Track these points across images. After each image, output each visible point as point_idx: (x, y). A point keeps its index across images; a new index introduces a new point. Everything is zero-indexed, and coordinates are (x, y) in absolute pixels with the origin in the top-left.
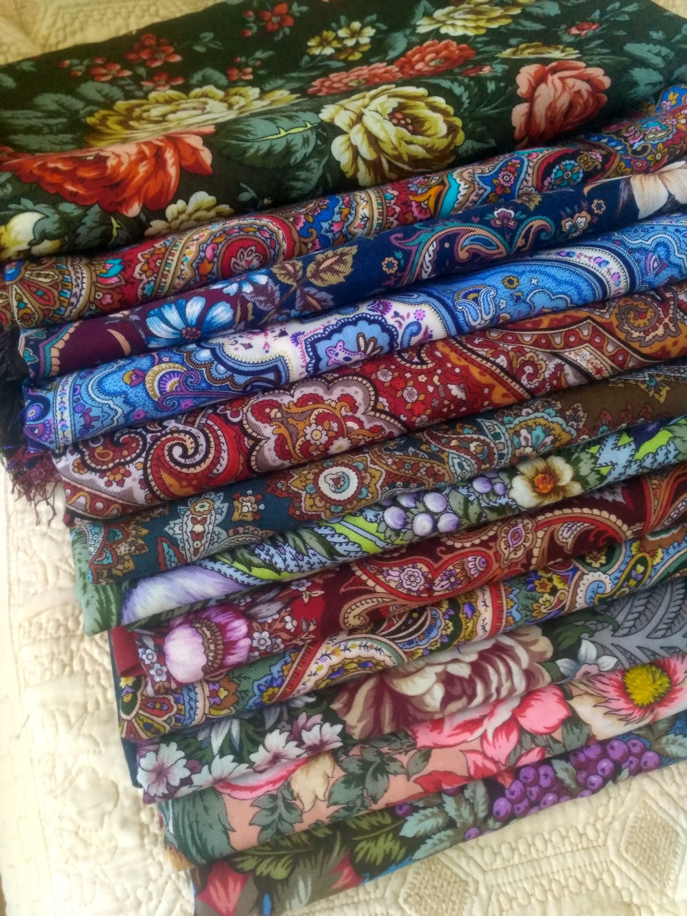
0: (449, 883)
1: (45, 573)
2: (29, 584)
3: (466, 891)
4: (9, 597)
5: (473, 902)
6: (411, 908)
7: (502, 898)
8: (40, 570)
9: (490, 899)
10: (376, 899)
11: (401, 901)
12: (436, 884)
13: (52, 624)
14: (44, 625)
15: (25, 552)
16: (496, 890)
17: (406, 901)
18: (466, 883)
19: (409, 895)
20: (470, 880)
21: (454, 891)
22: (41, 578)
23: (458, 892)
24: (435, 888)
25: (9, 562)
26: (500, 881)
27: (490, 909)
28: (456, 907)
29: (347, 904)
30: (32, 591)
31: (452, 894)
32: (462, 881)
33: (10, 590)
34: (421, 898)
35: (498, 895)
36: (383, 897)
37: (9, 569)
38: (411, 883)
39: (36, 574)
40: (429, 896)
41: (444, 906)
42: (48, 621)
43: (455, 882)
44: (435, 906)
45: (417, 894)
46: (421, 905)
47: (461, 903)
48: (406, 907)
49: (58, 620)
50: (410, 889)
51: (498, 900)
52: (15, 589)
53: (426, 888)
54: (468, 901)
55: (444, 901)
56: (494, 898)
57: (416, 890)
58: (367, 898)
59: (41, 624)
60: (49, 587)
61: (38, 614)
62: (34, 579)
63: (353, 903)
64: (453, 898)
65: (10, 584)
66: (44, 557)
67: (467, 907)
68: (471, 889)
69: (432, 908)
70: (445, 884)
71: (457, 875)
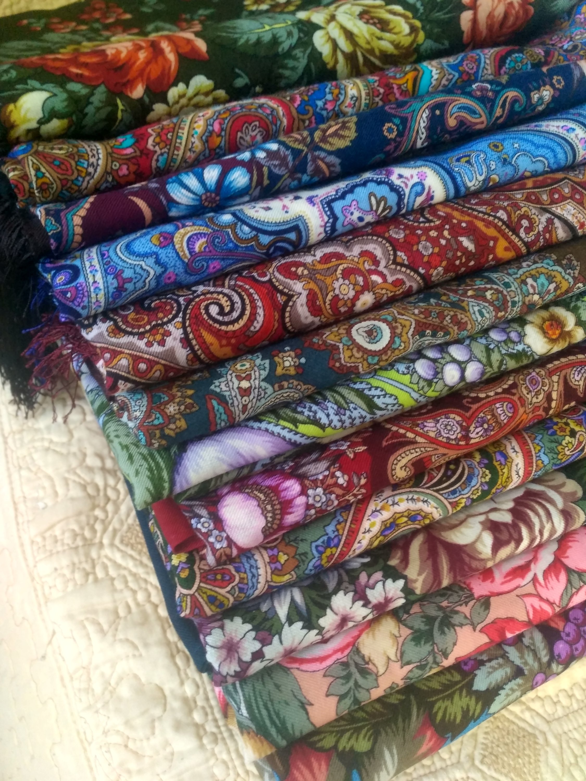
0: (518, 738)
1: (53, 486)
2: (37, 499)
3: (536, 743)
4: (16, 517)
5: (546, 752)
6: (489, 768)
7: (573, 745)
8: (47, 484)
9: (561, 747)
10: (453, 765)
11: (477, 763)
12: (507, 741)
13: (67, 535)
14: (59, 538)
15: (29, 469)
16: (564, 738)
17: (482, 762)
18: (535, 736)
19: (484, 756)
20: (537, 733)
21: (526, 745)
22: (49, 490)
23: (529, 745)
24: (506, 744)
25: (11, 483)
26: (566, 729)
27: (565, 757)
28: (532, 761)
29: (425, 775)
30: (41, 505)
31: (524, 749)
32: (530, 734)
33: (16, 509)
34: (496, 757)
35: (568, 742)
36: (459, 762)
37: (12, 489)
38: (483, 744)
39: (44, 488)
40: (504, 753)
41: (520, 761)
42: (63, 533)
43: (524, 737)
44: (512, 763)
45: (491, 753)
46: (498, 763)
47: (535, 756)
48: (484, 768)
49: (73, 531)
50: (483, 749)
51: (570, 747)
52: (22, 507)
53: (498, 746)
54: (542, 752)
55: (519, 757)
56: (565, 746)
57: (490, 750)
58: (444, 766)
59: (55, 537)
60: (59, 499)
61: (51, 527)
62: (41, 493)
63: (431, 773)
64: (527, 752)
65: (15, 503)
66: (50, 471)
67: (542, 759)
68: (541, 740)
69: (509, 765)
70: (515, 739)
71: (524, 730)
